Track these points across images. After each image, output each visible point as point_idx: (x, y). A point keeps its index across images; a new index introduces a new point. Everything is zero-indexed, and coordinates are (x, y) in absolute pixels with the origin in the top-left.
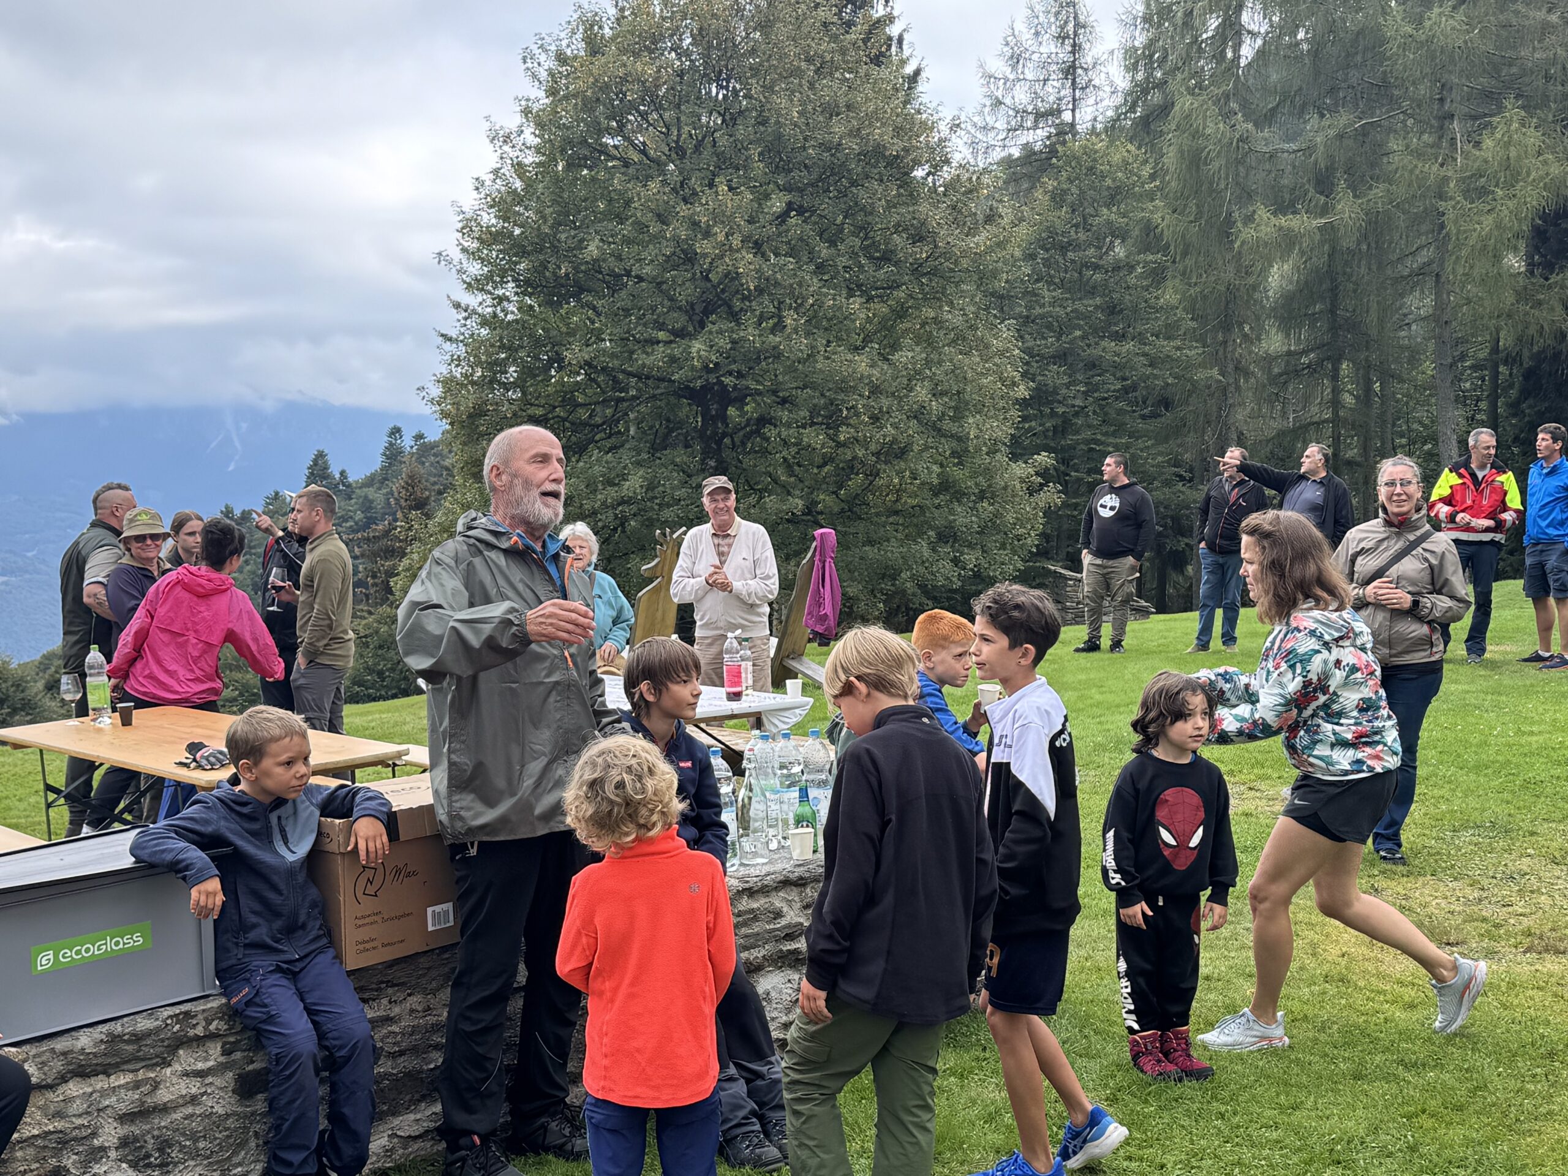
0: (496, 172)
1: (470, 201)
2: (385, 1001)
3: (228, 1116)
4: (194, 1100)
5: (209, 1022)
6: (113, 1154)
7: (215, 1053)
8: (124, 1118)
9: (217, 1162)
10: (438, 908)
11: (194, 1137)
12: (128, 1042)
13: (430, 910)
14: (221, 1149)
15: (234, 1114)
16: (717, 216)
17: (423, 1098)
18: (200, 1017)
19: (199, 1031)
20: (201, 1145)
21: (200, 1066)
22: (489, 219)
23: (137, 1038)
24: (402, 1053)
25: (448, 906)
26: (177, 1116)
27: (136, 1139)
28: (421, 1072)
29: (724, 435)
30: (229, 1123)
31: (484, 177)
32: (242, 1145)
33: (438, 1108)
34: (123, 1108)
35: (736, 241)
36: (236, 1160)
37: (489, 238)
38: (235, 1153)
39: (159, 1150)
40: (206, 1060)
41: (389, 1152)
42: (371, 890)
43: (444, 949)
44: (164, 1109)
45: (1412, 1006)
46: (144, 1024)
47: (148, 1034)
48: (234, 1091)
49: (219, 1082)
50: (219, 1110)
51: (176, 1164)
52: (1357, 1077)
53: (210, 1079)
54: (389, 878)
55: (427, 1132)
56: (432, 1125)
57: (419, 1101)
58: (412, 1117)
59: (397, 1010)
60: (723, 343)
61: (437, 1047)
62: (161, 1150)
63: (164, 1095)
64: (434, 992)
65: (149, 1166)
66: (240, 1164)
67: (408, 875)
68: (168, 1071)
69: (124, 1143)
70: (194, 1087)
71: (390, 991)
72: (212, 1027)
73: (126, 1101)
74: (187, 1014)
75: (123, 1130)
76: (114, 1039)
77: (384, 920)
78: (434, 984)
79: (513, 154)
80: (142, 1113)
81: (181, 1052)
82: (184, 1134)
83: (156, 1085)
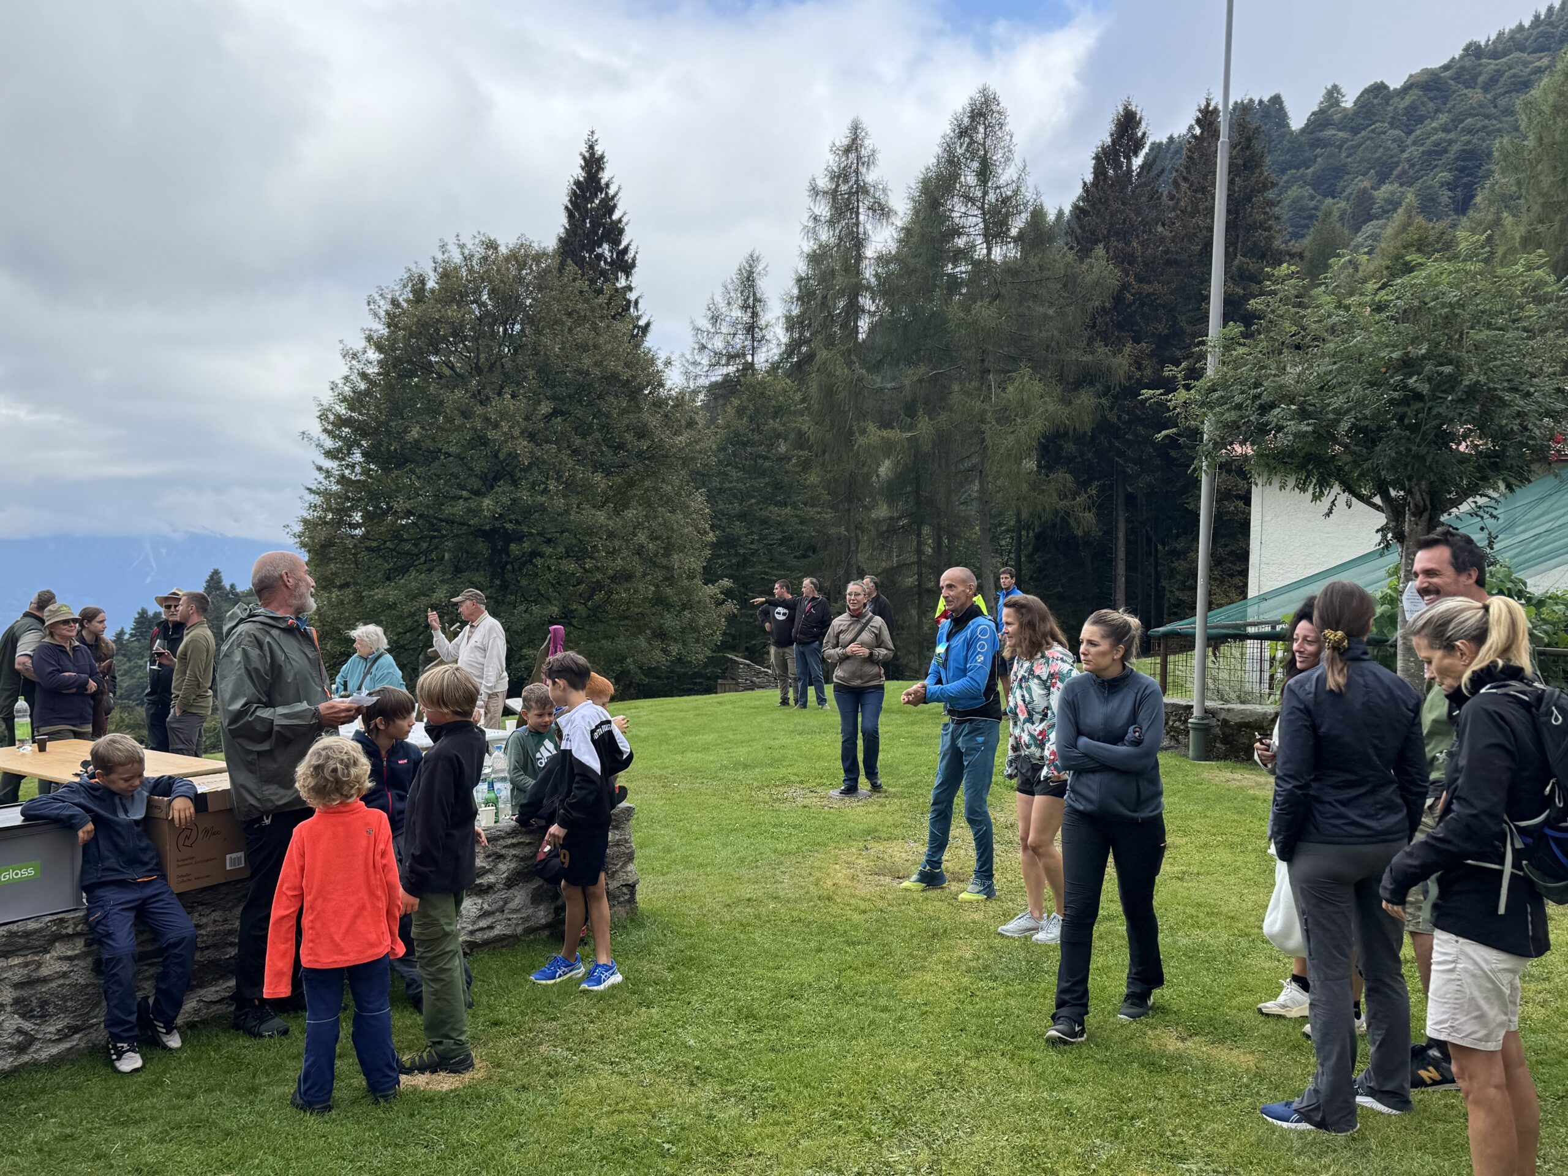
0: (346, 378)
1: (328, 398)
2: (196, 915)
3: (87, 986)
4: (64, 975)
5: (76, 925)
6: (8, 1009)
7: (80, 945)
8: (16, 986)
9: (80, 1015)
10: (234, 855)
11: (64, 999)
12: (21, 937)
13: (228, 857)
14: (83, 1006)
15: (93, 984)
16: (503, 415)
17: (222, 977)
18: (71, 922)
19: (70, 931)
20: (69, 1004)
21: (69, 953)
22: (342, 410)
23: (27, 934)
24: (207, 948)
25: (241, 854)
26: (54, 985)
27: (24, 1000)
28: (220, 960)
29: (507, 563)
30: (89, 990)
31: (337, 381)
32: (97, 1004)
33: (233, 983)
34: (16, 979)
35: (516, 432)
36: (92, 1014)
37: (341, 422)
38: (92, 1009)
39: (40, 1007)
40: (74, 949)
41: (197, 1011)
42: (188, 843)
43: (238, 881)
44: (45, 980)
45: (864, 912)
46: (32, 926)
47: (35, 932)
48: (92, 970)
49: (82, 964)
50: (81, 981)
51: (51, 1016)
52: (820, 950)
53: (76, 962)
54: (200, 836)
55: (223, 999)
56: (227, 994)
57: (219, 979)
58: (213, 989)
59: (204, 920)
60: (506, 501)
61: (232, 944)
62: (42, 1007)
63: (44, 972)
64: (230, 909)
65: (33, 1017)
66: (95, 1017)
67: (214, 834)
68: (48, 956)
69: (17, 1002)
70: (65, 967)
71: (200, 908)
72: (79, 929)
73: (19, 974)
74: (62, 920)
75: (16, 994)
76: (12, 934)
77: (197, 863)
78: (230, 904)
79: (360, 366)
80: (29, 983)
81: (57, 944)
82: (57, 997)
83: (39, 965)
